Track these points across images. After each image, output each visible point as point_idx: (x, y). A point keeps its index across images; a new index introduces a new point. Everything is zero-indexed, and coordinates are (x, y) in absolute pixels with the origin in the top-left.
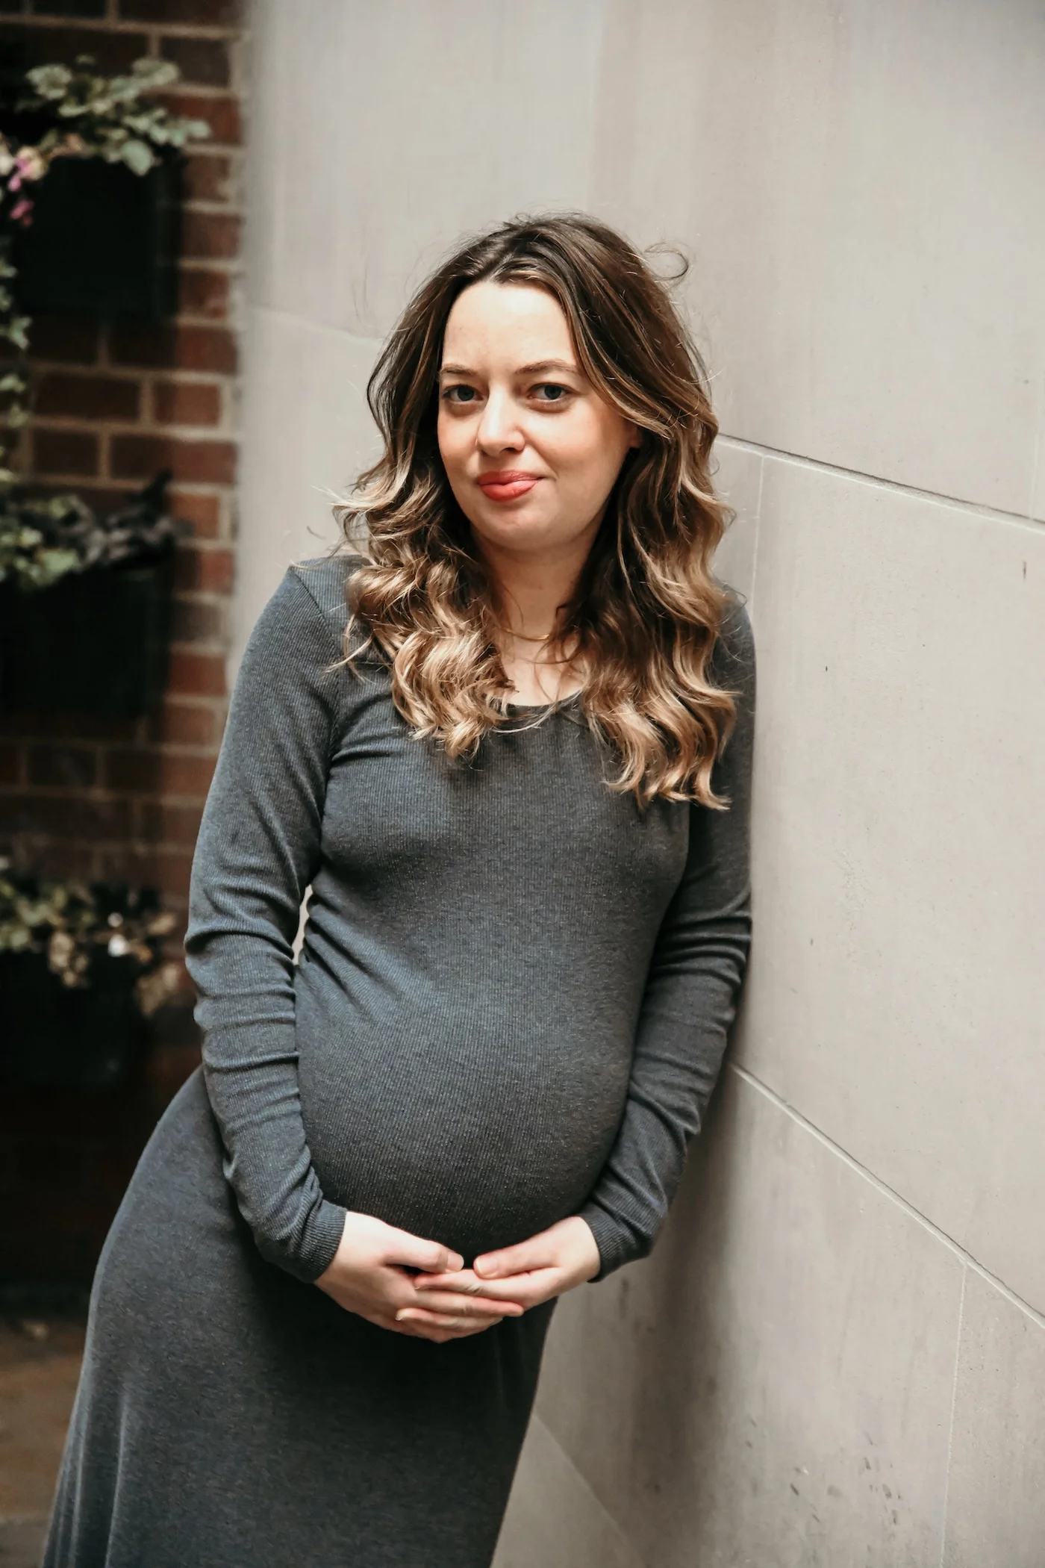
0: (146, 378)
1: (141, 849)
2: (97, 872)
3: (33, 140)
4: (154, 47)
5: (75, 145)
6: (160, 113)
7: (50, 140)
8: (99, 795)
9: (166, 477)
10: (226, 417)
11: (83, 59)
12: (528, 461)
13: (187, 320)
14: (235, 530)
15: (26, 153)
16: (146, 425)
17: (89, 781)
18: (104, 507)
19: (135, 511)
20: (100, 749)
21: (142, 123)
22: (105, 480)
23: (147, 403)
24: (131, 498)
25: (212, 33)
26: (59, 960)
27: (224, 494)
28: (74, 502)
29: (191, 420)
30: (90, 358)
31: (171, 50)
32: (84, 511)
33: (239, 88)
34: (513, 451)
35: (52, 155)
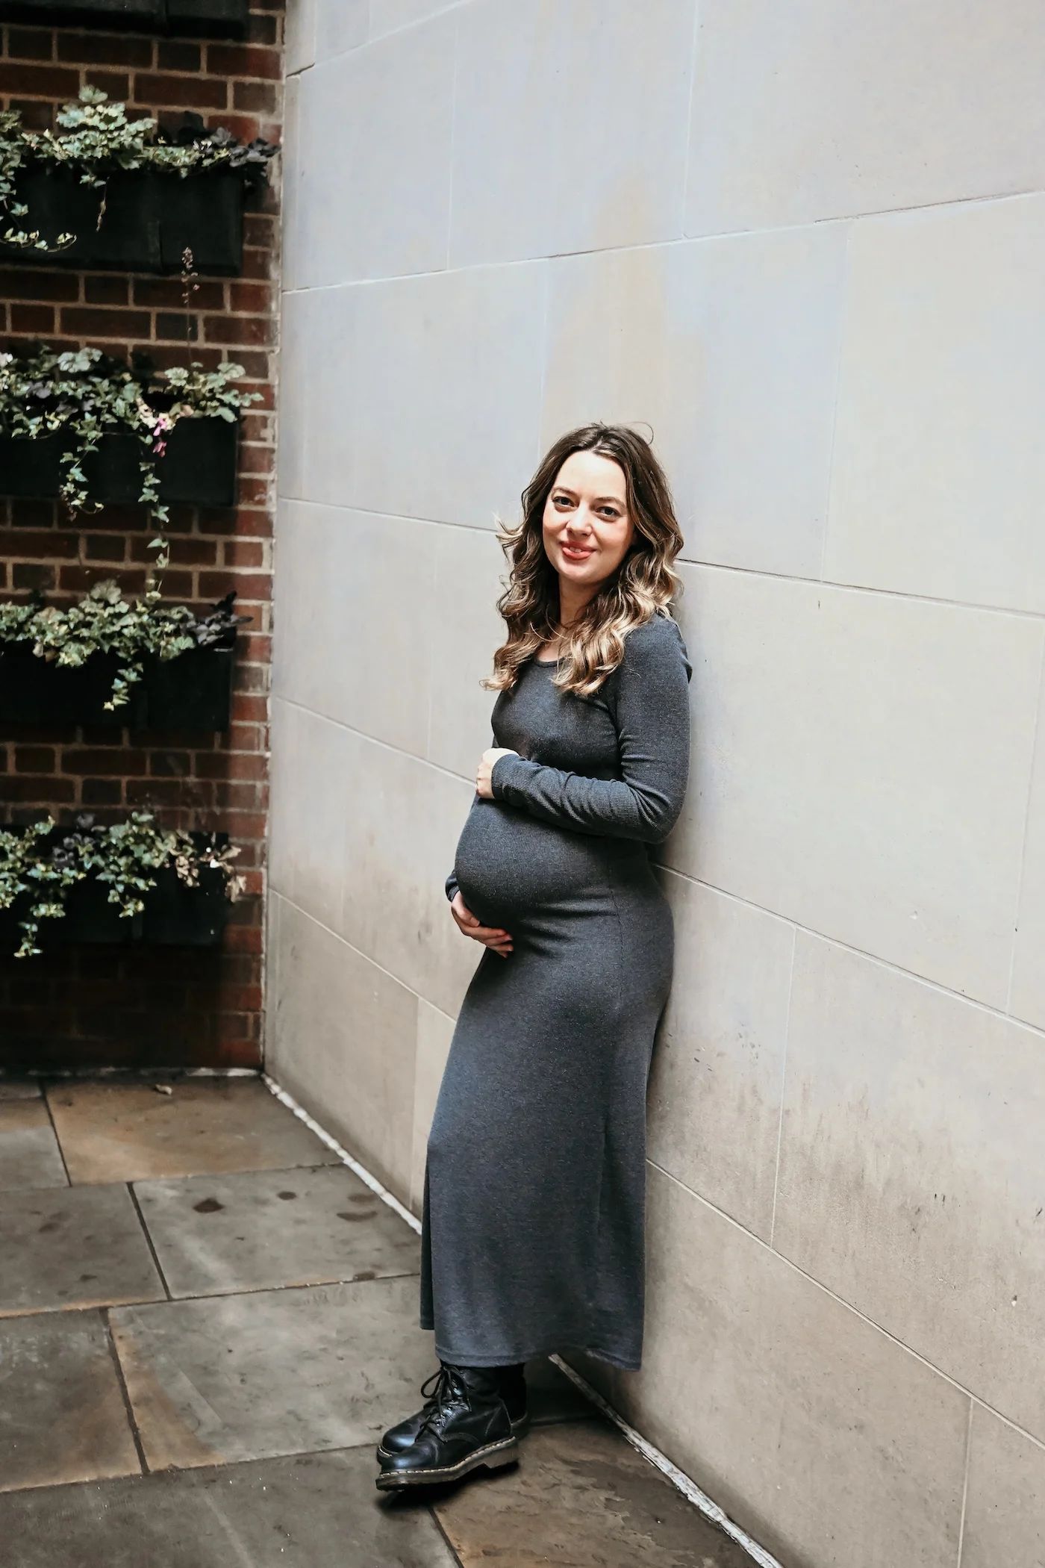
0: (220, 540)
1: (217, 810)
2: (192, 826)
3: (167, 409)
4: (225, 356)
5: (189, 411)
6: (236, 392)
7: (176, 408)
8: (192, 779)
9: (234, 595)
10: (265, 563)
11: (195, 364)
12: (591, 542)
13: (243, 507)
14: (271, 625)
15: (162, 416)
16: (219, 566)
17: (187, 773)
18: (201, 613)
19: (219, 615)
20: (192, 753)
21: (227, 398)
22: (195, 599)
23: (220, 555)
24: (215, 608)
25: (257, 348)
26: (182, 871)
27: (265, 605)
28: (185, 610)
29: (246, 564)
30: (187, 529)
31: (235, 358)
32: (191, 615)
33: (273, 379)
34: (586, 535)
35: (178, 417)
